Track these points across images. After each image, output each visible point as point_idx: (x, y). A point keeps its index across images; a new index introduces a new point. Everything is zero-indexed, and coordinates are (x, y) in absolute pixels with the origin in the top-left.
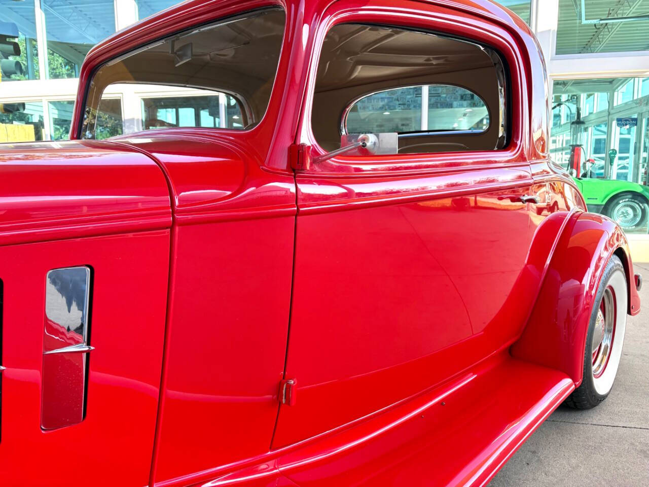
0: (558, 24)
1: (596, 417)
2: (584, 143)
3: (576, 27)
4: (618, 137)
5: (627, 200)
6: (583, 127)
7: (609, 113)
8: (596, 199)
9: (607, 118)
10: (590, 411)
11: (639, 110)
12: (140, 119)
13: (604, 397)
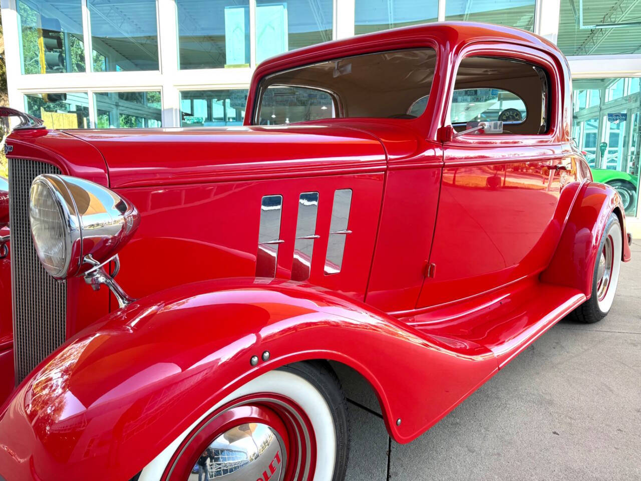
0: (559, 30)
2: (576, 137)
3: (575, 32)
4: (609, 131)
5: (617, 187)
6: (575, 122)
7: (601, 108)
9: (598, 114)
11: (628, 106)
12: (178, 109)
13: (604, 315)
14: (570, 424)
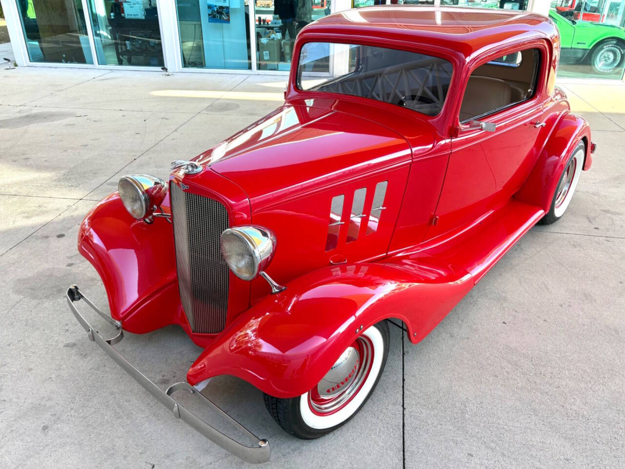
1: (553, 228)
5: (611, 45)
8: (585, 43)
10: (550, 225)
13: (559, 218)
14: (514, 316)
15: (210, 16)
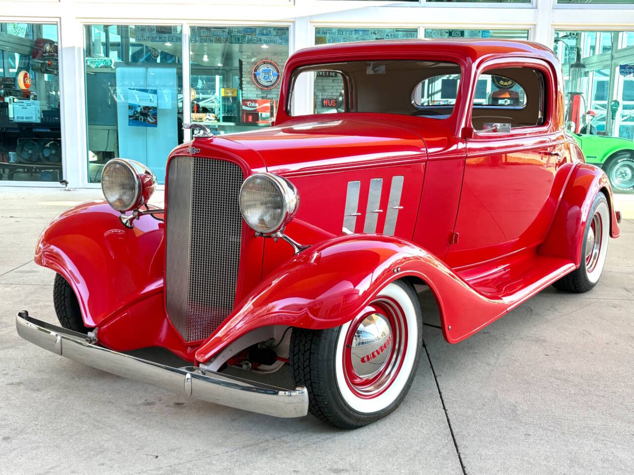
2: (584, 91)
5: (626, 159)
6: (583, 70)
8: (595, 157)
9: (609, 62)
14: (557, 351)
15: (131, 119)
